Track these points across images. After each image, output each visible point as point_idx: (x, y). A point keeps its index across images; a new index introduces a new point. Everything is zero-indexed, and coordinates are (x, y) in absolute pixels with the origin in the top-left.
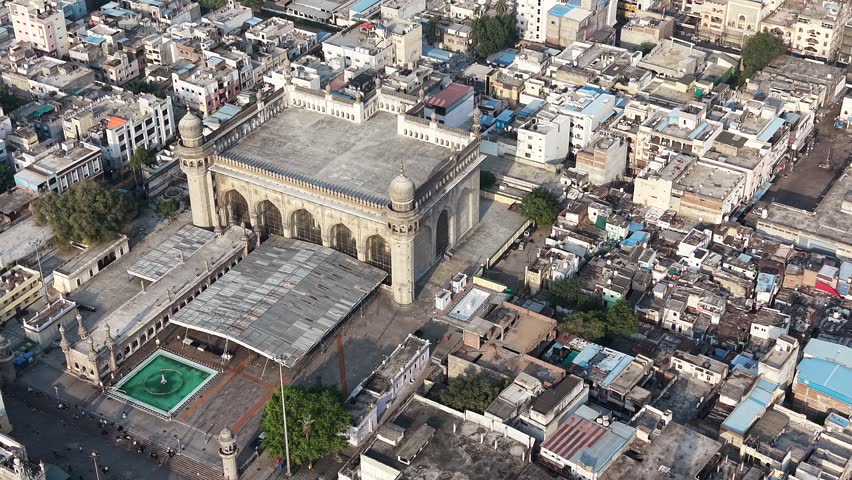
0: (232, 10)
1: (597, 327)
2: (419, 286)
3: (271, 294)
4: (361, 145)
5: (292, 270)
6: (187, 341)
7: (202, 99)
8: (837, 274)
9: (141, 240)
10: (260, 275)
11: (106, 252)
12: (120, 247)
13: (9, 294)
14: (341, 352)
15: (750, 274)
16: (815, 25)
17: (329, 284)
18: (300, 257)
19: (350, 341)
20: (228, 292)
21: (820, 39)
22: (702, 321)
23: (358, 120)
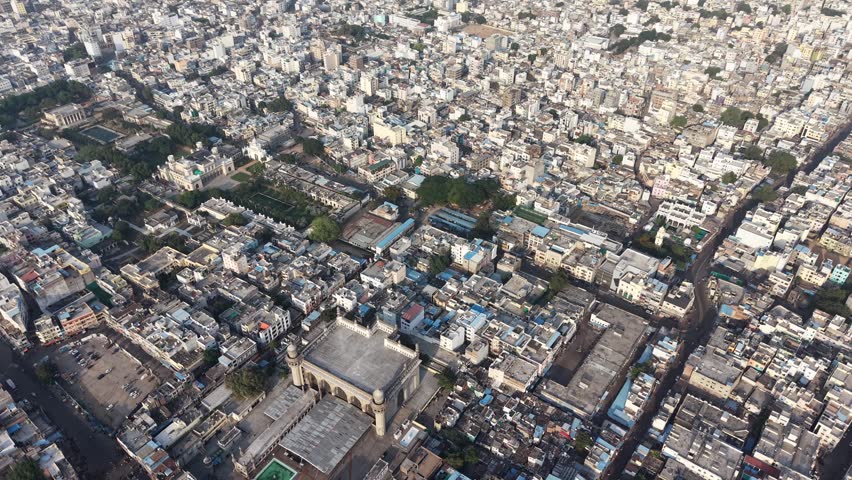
0: (323, 248)
1: (460, 463)
2: (388, 426)
3: (323, 432)
4: (368, 353)
5: (334, 417)
6: (286, 454)
7: (304, 306)
8: (570, 428)
9: (271, 390)
10: (319, 419)
11: (255, 400)
12: (262, 397)
13: (213, 427)
14: (350, 464)
15: (532, 425)
16: (585, 268)
17: (348, 426)
18: (338, 409)
19: (355, 457)
20: (305, 429)
21: (587, 274)
22: (508, 451)
23: (368, 336)
